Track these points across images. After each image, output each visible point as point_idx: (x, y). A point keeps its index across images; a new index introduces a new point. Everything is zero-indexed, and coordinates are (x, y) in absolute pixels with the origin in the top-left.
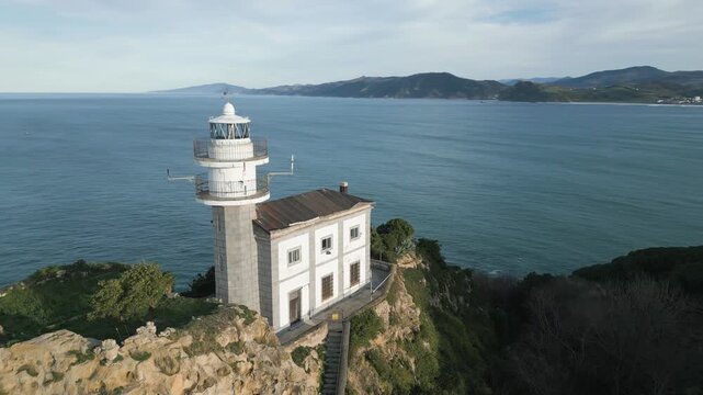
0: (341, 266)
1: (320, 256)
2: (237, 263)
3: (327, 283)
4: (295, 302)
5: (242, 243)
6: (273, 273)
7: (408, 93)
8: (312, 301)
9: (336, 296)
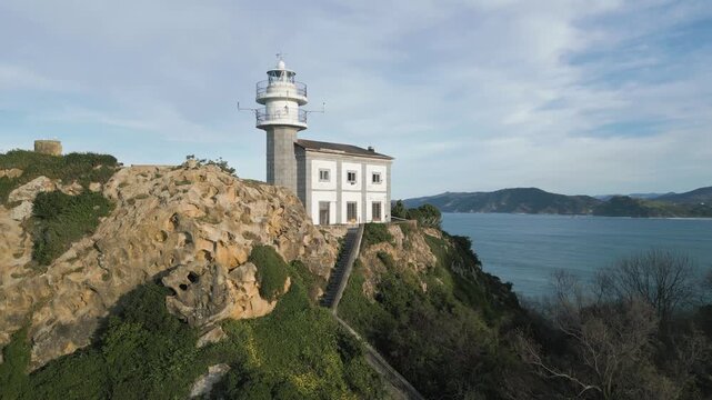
0: (364, 199)
1: (345, 184)
2: (282, 170)
3: (352, 208)
4: (324, 212)
5: (286, 157)
6: (307, 181)
7: (494, 208)
8: (339, 216)
9: (360, 220)
